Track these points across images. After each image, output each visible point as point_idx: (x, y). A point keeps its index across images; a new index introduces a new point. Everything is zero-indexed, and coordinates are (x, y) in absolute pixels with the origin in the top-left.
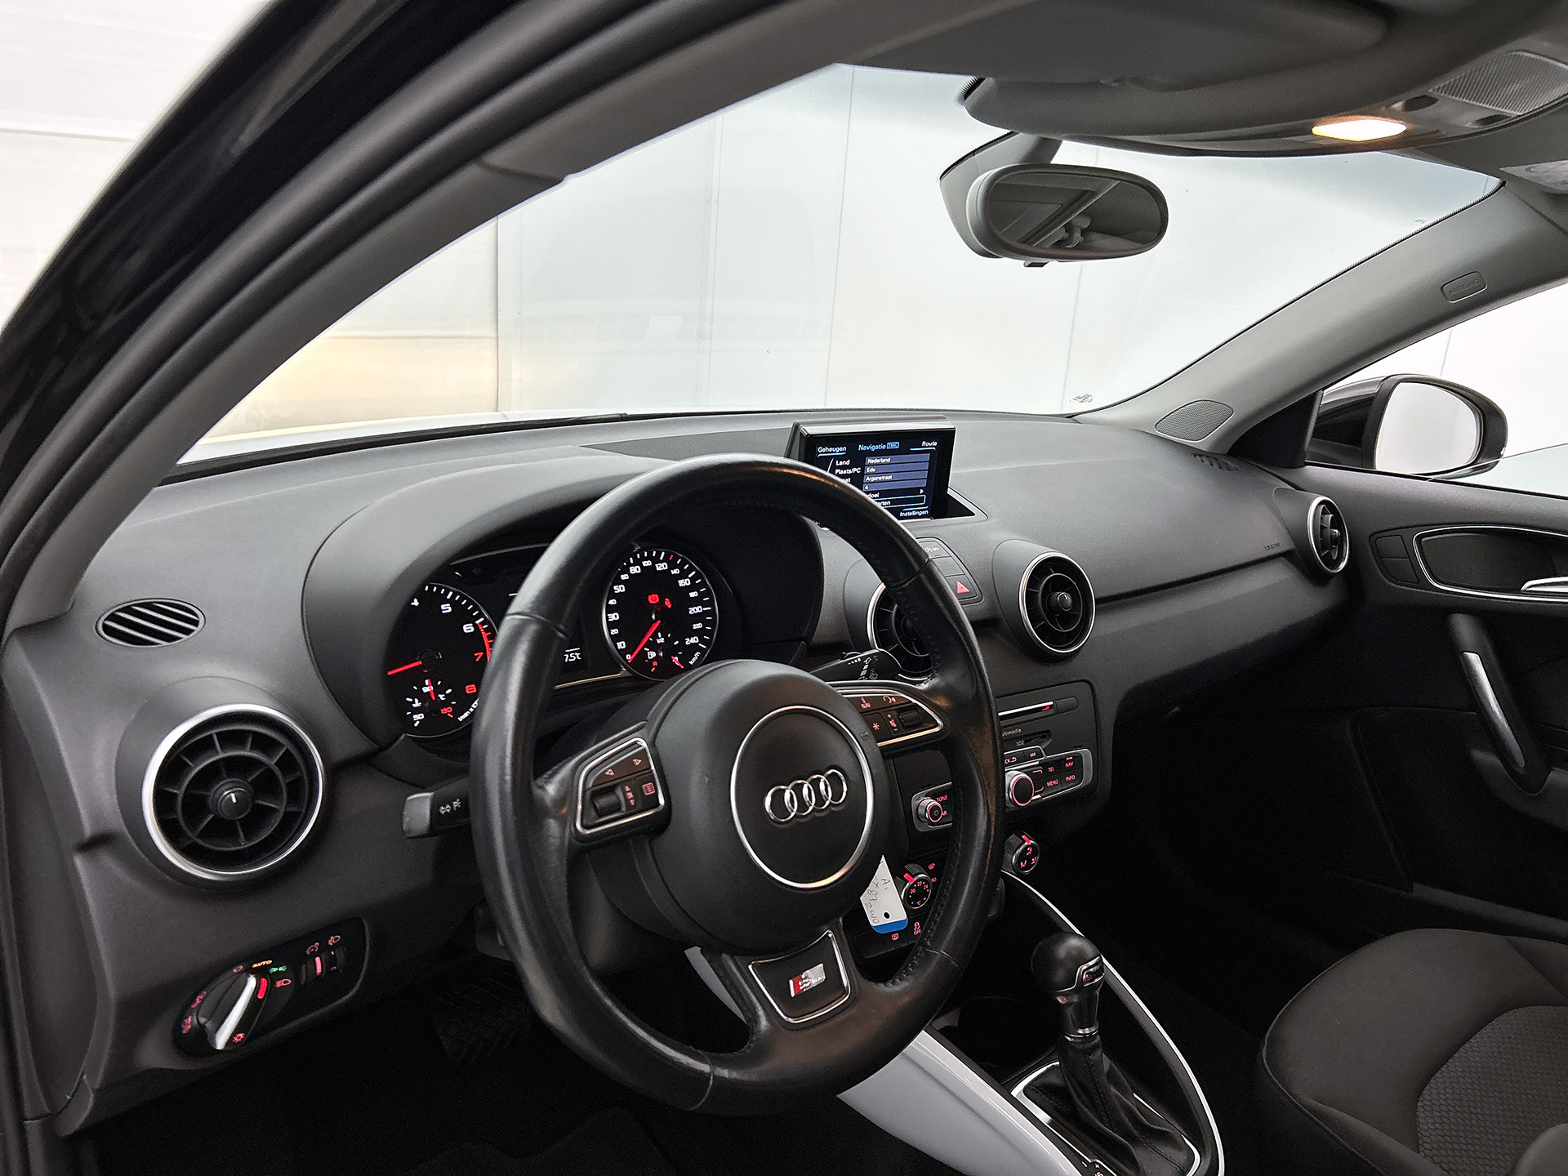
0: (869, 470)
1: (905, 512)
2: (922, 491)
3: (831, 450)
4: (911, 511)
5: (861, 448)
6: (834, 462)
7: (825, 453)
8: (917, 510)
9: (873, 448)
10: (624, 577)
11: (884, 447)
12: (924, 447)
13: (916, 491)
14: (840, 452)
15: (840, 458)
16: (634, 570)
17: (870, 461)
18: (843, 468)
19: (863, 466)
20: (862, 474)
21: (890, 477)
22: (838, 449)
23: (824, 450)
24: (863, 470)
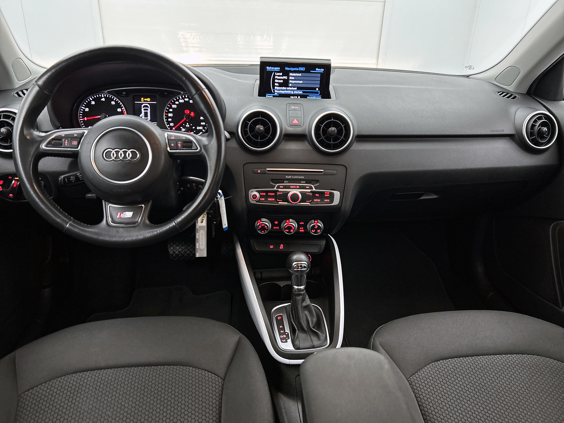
0: (290, 78)
1: (310, 97)
2: (317, 89)
3: (273, 68)
4: (313, 97)
5: (286, 69)
6: (274, 73)
7: (270, 69)
8: (316, 97)
9: (293, 69)
10: (177, 103)
11: (297, 69)
12: (317, 71)
13: (315, 89)
14: (277, 69)
15: (277, 72)
16: (181, 101)
17: (291, 74)
18: (279, 76)
19: (288, 76)
20: (288, 79)
21: (301, 82)
22: (276, 68)
23: (269, 68)
24: (288, 78)
